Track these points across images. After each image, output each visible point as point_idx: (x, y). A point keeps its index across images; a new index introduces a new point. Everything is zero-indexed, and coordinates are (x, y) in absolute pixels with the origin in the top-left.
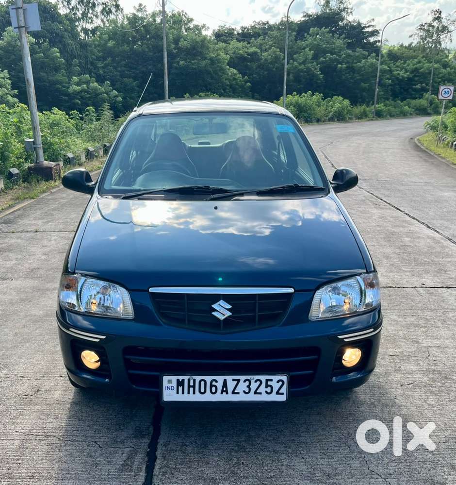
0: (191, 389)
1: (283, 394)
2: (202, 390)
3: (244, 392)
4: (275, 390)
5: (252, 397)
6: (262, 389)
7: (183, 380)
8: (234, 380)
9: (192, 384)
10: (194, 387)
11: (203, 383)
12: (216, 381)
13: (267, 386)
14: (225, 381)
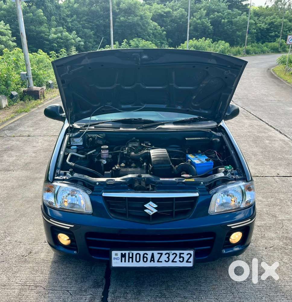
0: (131, 259)
1: (190, 262)
2: (138, 260)
3: (165, 261)
4: (186, 260)
5: (170, 264)
6: (177, 259)
7: (125, 254)
8: (158, 253)
9: (131, 256)
10: (132, 258)
11: (138, 256)
12: (147, 254)
13: (180, 257)
14: (153, 254)
